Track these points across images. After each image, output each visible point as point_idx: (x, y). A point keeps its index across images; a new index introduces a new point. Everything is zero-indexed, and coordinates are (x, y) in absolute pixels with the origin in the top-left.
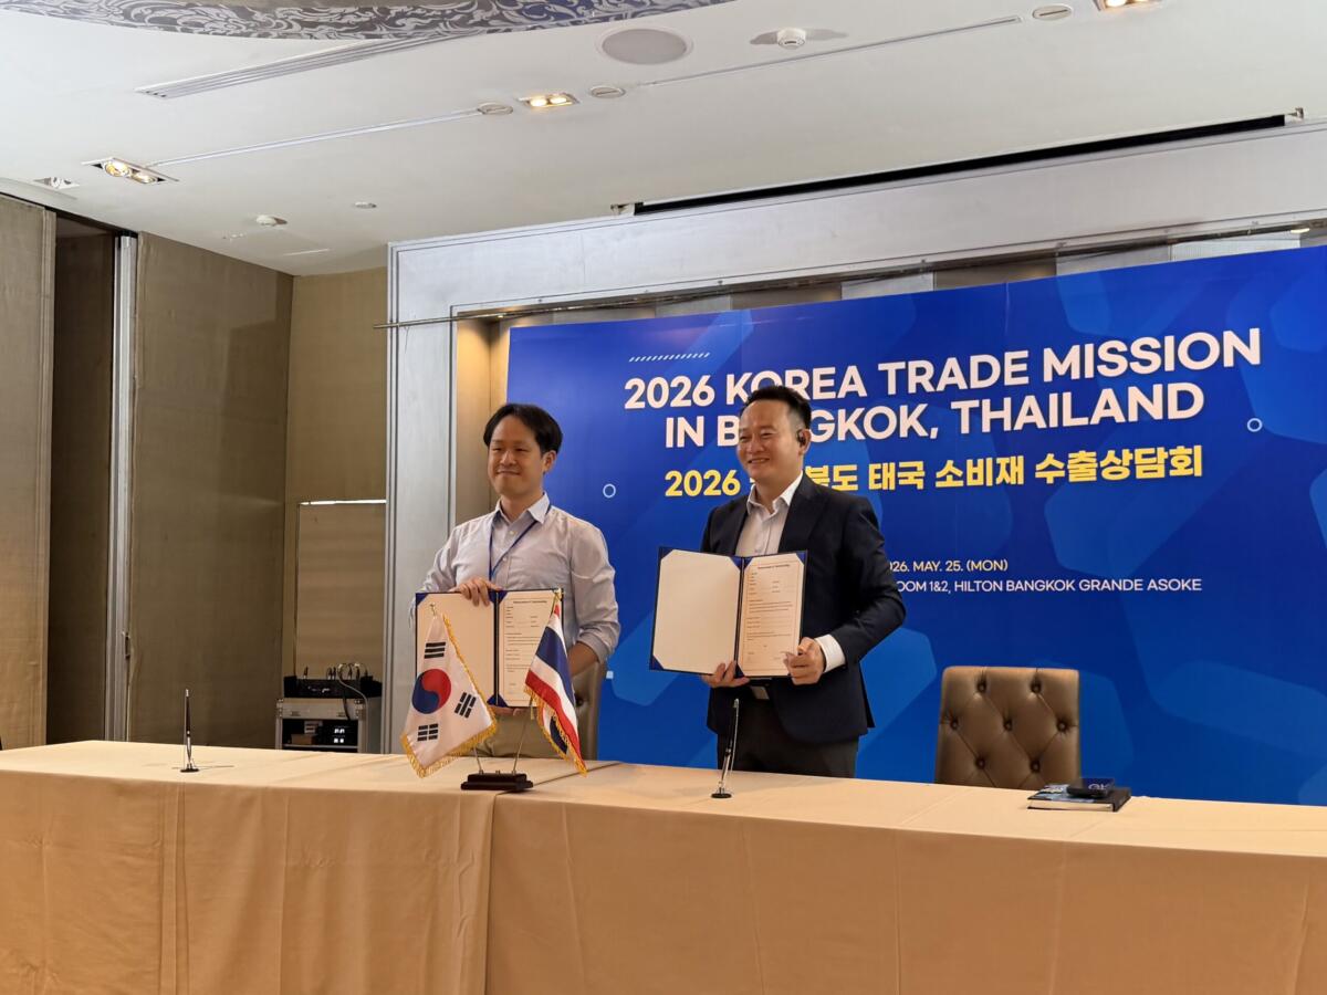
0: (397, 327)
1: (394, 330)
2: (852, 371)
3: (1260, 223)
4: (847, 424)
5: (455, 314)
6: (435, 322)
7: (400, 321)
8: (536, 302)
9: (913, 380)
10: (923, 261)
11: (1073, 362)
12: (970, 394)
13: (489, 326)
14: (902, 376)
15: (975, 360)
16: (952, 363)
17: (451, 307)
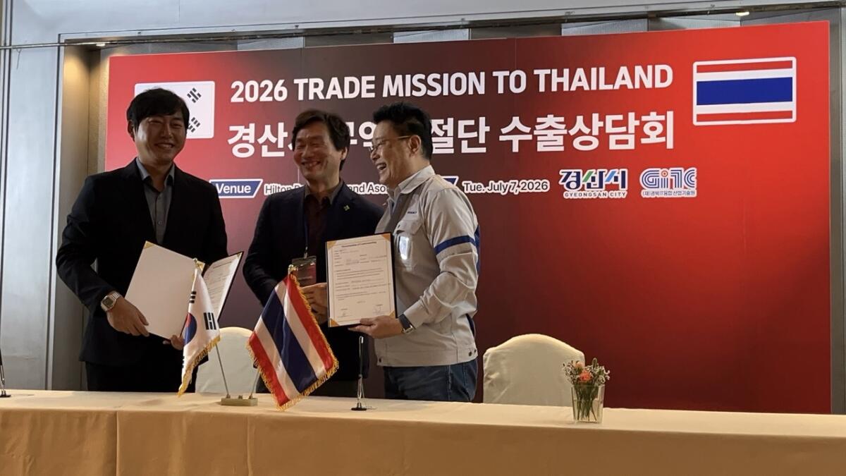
0: (10, 50)
1: (8, 52)
3: (716, 6)
5: (62, 41)
6: (45, 46)
7: (12, 44)
8: (135, 34)
10: (463, 20)
13: (90, 54)
17: (59, 35)
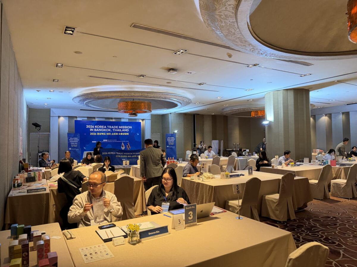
2: (105, 126)
4: (105, 130)
9: (110, 127)
11: (121, 127)
12: (114, 129)
14: (109, 127)
15: (114, 126)
16: (113, 126)
